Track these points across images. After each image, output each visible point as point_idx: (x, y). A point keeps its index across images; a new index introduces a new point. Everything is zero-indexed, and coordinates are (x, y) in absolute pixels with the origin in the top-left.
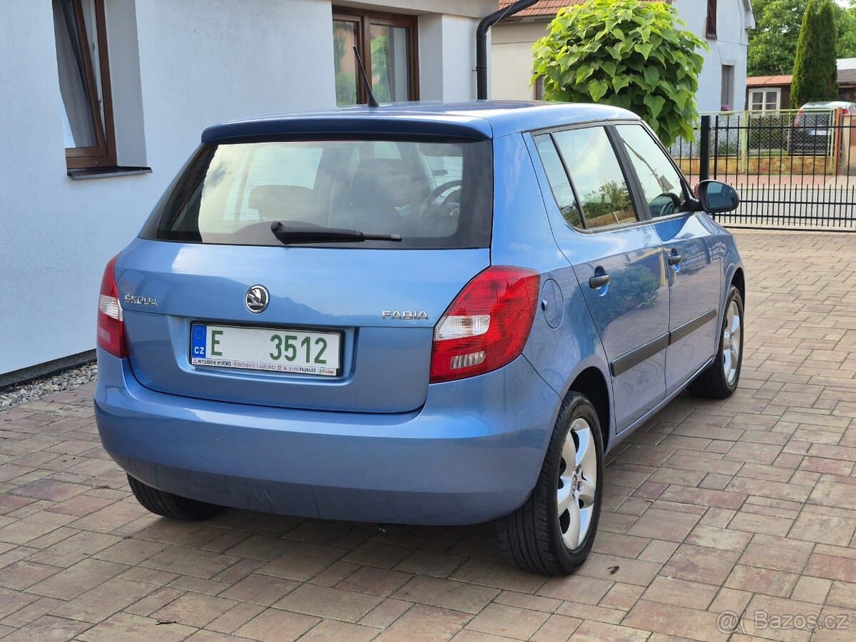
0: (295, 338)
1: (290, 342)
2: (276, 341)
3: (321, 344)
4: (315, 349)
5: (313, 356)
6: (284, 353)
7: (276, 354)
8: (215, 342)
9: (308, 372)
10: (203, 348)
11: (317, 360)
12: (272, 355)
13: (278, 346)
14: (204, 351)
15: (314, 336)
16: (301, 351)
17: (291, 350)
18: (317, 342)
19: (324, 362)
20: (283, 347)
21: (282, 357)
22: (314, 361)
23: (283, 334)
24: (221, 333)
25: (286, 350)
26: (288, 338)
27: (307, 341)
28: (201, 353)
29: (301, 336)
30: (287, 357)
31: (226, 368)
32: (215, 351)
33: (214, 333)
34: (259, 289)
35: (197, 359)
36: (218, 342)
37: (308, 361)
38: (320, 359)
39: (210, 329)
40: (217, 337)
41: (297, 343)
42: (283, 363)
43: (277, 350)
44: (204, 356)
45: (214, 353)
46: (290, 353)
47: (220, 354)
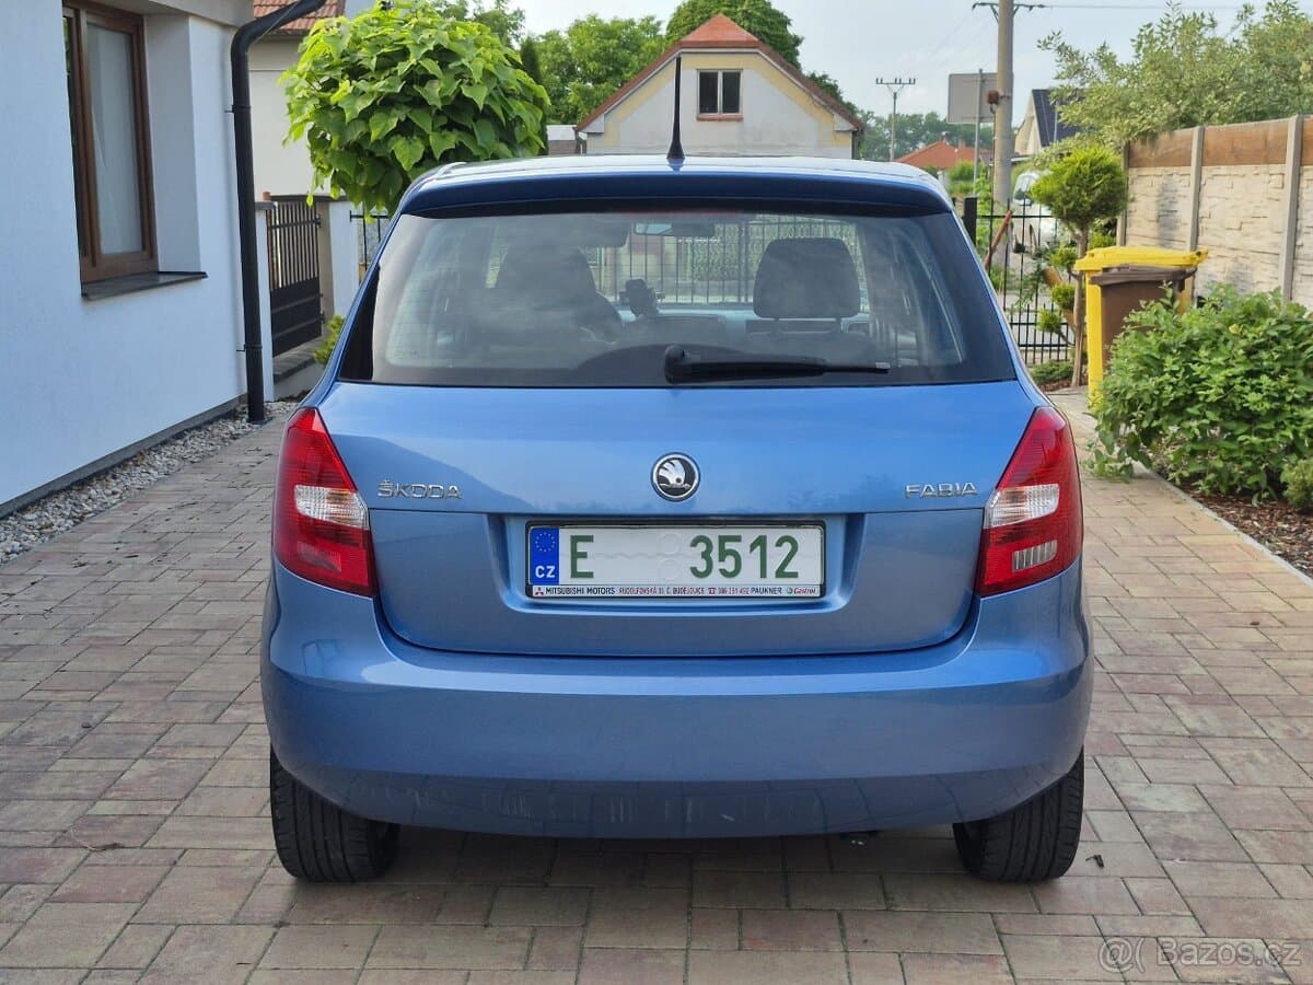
0: (737, 539)
1: (729, 546)
2: (702, 547)
3: (787, 547)
4: (776, 556)
5: (772, 567)
6: (717, 565)
7: (702, 567)
8: (576, 555)
9: (766, 595)
10: (553, 568)
11: (780, 573)
12: (694, 571)
13: (706, 555)
14: (556, 572)
15: (773, 535)
16: (751, 562)
17: (730, 560)
18: (779, 544)
19: (794, 575)
20: (715, 555)
21: (715, 573)
22: (774, 575)
23: (713, 534)
24: (589, 539)
25: (722, 559)
26: (723, 540)
27: (761, 542)
28: (549, 576)
29: (749, 535)
30: (724, 572)
31: (605, 595)
32: (579, 570)
33: (575, 540)
34: (679, 459)
35: (544, 588)
36: (584, 555)
37: (763, 575)
38: (786, 570)
39: (565, 535)
40: (581, 547)
41: (742, 548)
42: (715, 580)
43: (704, 561)
44: (555, 581)
45: (575, 574)
46: (729, 564)
47: (589, 575)
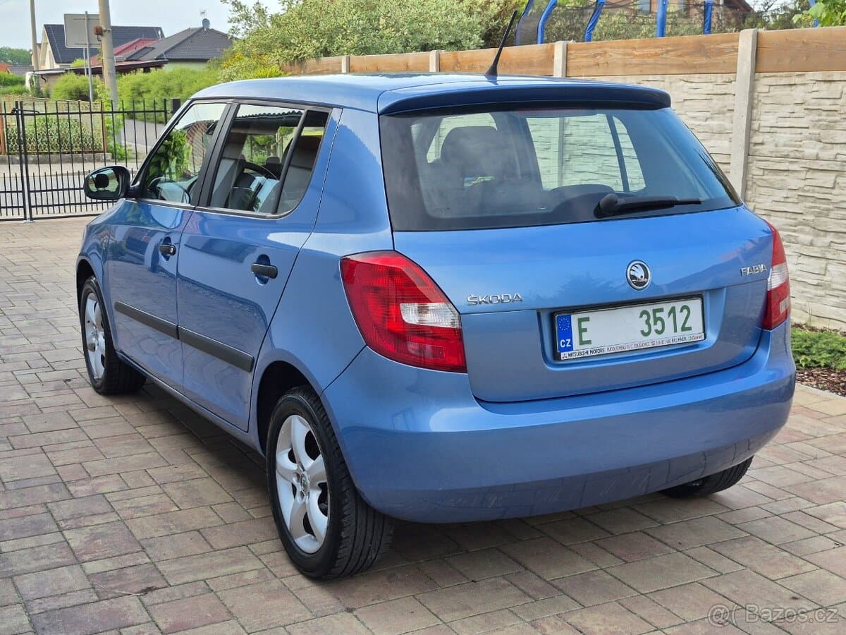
0: (661, 310)
1: (658, 315)
2: (645, 317)
3: (685, 312)
4: (681, 317)
6: (653, 328)
7: (646, 331)
8: (582, 331)
9: (680, 342)
10: (569, 340)
11: (684, 329)
12: (643, 332)
13: (647, 322)
14: (571, 343)
15: (678, 305)
16: (669, 322)
17: (659, 323)
18: (681, 311)
19: (690, 329)
20: (652, 321)
21: (653, 332)
22: (680, 330)
23: (650, 308)
24: (587, 319)
25: (655, 324)
26: (655, 311)
27: (673, 311)
28: (568, 345)
29: (667, 307)
30: (656, 331)
31: (599, 357)
32: (584, 340)
33: (580, 321)
34: (639, 264)
35: (567, 353)
36: (585, 330)
37: (676, 331)
38: (686, 326)
39: (575, 318)
40: (584, 325)
41: (664, 315)
42: (654, 339)
43: (647, 326)
44: (571, 349)
45: (582, 343)
46: (659, 326)
47: (589, 342)
